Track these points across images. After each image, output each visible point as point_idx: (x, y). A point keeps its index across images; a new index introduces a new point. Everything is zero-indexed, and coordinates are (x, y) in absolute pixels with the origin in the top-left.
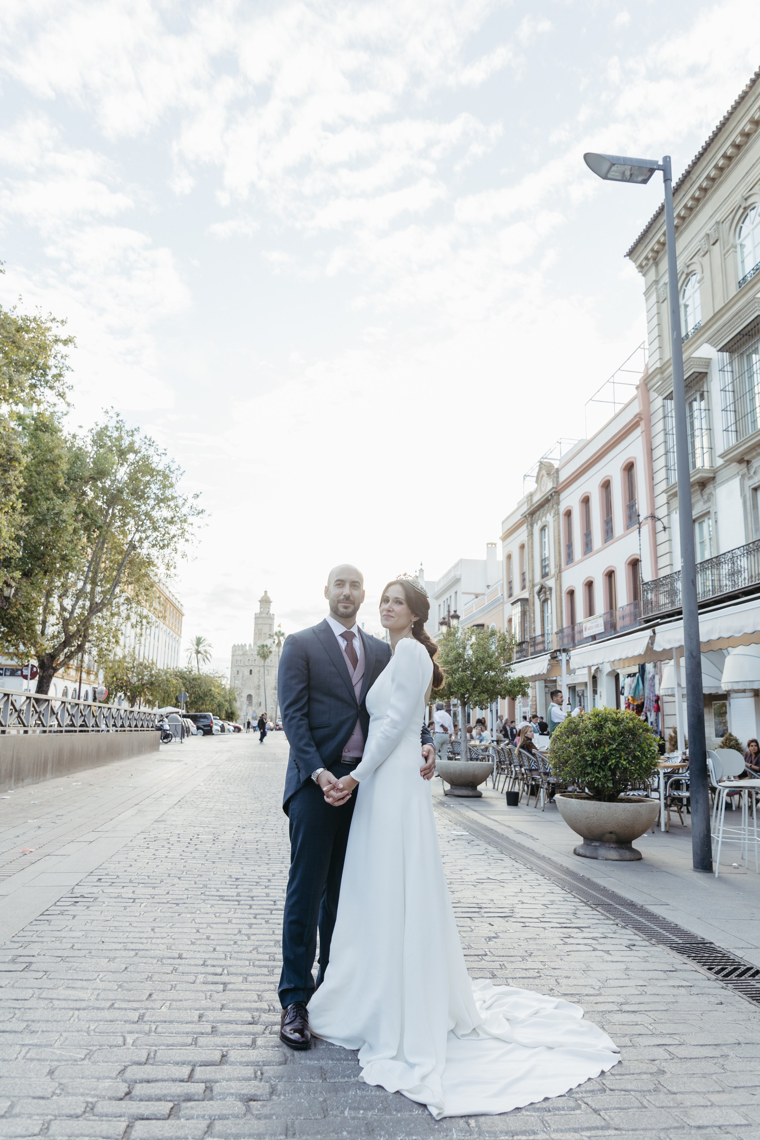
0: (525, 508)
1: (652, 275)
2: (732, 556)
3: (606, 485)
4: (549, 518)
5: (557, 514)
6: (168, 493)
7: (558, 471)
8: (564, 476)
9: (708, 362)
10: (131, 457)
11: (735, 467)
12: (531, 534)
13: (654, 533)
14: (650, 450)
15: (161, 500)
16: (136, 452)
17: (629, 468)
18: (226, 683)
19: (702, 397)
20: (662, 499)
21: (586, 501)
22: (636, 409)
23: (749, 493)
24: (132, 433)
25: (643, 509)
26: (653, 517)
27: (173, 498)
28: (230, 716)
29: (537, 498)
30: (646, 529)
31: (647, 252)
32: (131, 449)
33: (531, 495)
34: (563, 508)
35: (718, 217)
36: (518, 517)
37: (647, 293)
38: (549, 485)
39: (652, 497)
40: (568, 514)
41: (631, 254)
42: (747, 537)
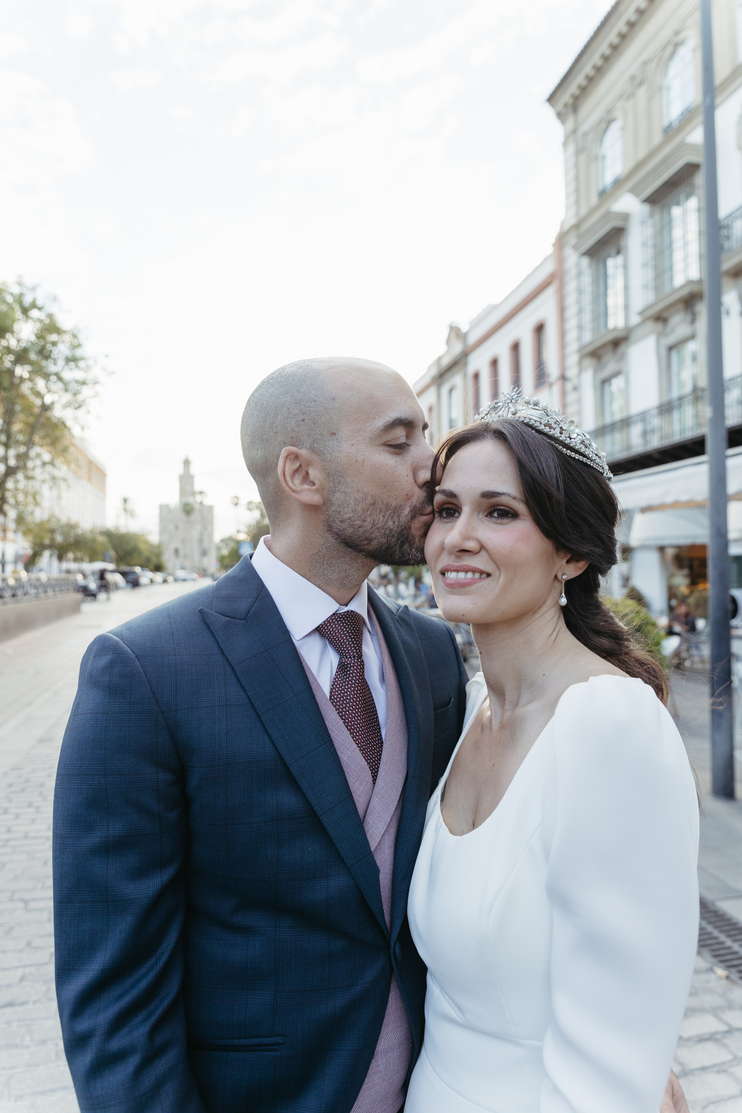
0: (434, 372)
1: (570, 122)
2: (643, 417)
3: (516, 347)
4: (457, 380)
5: (465, 376)
6: (78, 353)
7: (466, 335)
8: (472, 339)
9: (626, 217)
10: (34, 313)
11: (650, 325)
12: (439, 396)
13: (564, 393)
14: (562, 310)
15: (72, 360)
16: (40, 309)
17: (540, 329)
18: (154, 538)
19: (618, 252)
20: (573, 359)
21: (494, 363)
22: (549, 268)
23: (664, 352)
24: (33, 289)
25: (553, 369)
26: (563, 378)
27: (82, 359)
28: (158, 568)
29: (446, 362)
30: (556, 389)
31: (566, 97)
32: (34, 305)
33: (439, 359)
34: (471, 369)
35: (645, 56)
36: (427, 380)
37: (565, 144)
38: (458, 348)
39: (563, 358)
40: (476, 376)
41: (551, 99)
42: (661, 395)
